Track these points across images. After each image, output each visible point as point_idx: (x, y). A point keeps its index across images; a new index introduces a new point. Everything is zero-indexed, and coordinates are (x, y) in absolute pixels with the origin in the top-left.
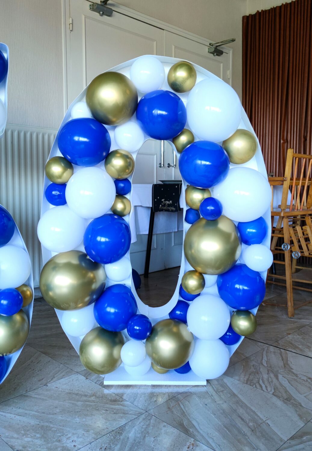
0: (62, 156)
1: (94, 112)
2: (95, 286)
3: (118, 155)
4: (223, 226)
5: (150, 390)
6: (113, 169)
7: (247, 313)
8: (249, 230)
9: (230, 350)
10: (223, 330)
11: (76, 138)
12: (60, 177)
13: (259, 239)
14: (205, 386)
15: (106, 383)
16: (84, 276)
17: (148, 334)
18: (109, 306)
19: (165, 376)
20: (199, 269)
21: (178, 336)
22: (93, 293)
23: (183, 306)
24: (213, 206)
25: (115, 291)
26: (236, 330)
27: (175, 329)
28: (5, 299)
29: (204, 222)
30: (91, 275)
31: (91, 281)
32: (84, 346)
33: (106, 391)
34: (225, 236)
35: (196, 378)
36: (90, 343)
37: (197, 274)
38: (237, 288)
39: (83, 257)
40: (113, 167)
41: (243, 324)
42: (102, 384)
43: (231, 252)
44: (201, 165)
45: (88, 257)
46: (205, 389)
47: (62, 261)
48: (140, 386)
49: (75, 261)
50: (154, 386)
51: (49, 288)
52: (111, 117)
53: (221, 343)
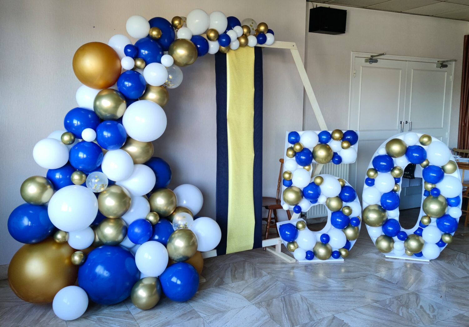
0: (374, 168)
1: (388, 153)
2: (385, 219)
3: (397, 169)
4: (440, 199)
5: (405, 261)
6: (394, 174)
7: (449, 234)
8: (452, 201)
9: (440, 249)
10: (438, 240)
11: (381, 163)
12: (373, 176)
13: (456, 205)
14: (428, 262)
15: (386, 256)
16: (380, 214)
17: (406, 239)
18: (389, 227)
19: (411, 257)
20: (429, 215)
21: (418, 241)
22: (384, 221)
23: (420, 230)
24: (436, 191)
25: (392, 221)
26: (444, 241)
27: (417, 238)
28: (355, 221)
29: (432, 197)
30: (383, 214)
31: (383, 217)
32: (377, 242)
33: (386, 260)
34: (441, 203)
35: (425, 258)
36: (381, 240)
37: (428, 217)
38: (445, 224)
39: (379, 207)
40: (395, 173)
41: (447, 239)
42: (384, 257)
43: (443, 209)
44: (432, 176)
45: (382, 207)
46: (428, 263)
47: (372, 208)
48: (401, 259)
49: (377, 208)
50: (406, 260)
51: (367, 218)
52: (395, 155)
53: (437, 246)
